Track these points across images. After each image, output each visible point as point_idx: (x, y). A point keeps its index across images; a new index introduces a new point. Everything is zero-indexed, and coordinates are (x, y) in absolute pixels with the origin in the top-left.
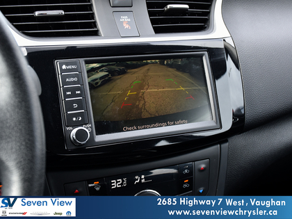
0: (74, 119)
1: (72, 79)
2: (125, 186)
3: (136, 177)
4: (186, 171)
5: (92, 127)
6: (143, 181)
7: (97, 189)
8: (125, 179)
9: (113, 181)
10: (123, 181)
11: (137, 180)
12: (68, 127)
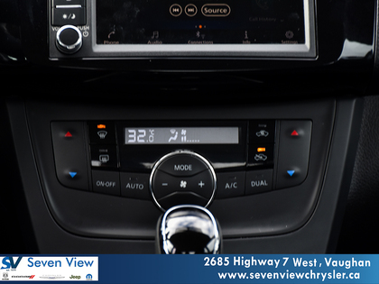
0: (65, 16)
2: (151, 142)
3: (173, 131)
4: (262, 133)
5: (90, 31)
6: (184, 140)
7: (102, 136)
8: (152, 131)
9: (130, 131)
10: (148, 134)
11: (174, 135)
12: (54, 26)
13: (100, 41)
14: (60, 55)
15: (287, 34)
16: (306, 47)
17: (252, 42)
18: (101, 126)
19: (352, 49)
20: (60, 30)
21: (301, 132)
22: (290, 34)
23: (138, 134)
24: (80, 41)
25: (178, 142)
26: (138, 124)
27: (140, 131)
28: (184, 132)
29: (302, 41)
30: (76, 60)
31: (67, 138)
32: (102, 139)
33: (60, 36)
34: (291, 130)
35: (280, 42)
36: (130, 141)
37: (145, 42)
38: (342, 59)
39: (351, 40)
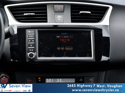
0: (30, 50)
1: (31, 36)
2: (52, 82)
3: (58, 79)
4: (81, 80)
5: (37, 54)
6: (61, 82)
7: (40, 81)
8: (52, 79)
9: (47, 79)
10: (51, 80)
11: (58, 80)
12: (27, 52)
13: (39, 56)
14: (29, 60)
15: (87, 55)
16: (92, 58)
17: (78, 57)
18: (39, 78)
19: (104, 58)
20: (29, 54)
21: (91, 80)
22: (88, 55)
23: (49, 80)
24: (34, 56)
25: (59, 82)
26: (49, 78)
27: (49, 79)
28: (61, 80)
29: (91, 56)
30: (33, 61)
31: (31, 81)
32: (40, 82)
33: (29, 55)
34: (88, 79)
35: (85, 57)
36: (47, 82)
37: (51, 57)
38: (101, 61)
39: (104, 56)
